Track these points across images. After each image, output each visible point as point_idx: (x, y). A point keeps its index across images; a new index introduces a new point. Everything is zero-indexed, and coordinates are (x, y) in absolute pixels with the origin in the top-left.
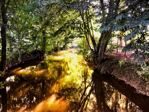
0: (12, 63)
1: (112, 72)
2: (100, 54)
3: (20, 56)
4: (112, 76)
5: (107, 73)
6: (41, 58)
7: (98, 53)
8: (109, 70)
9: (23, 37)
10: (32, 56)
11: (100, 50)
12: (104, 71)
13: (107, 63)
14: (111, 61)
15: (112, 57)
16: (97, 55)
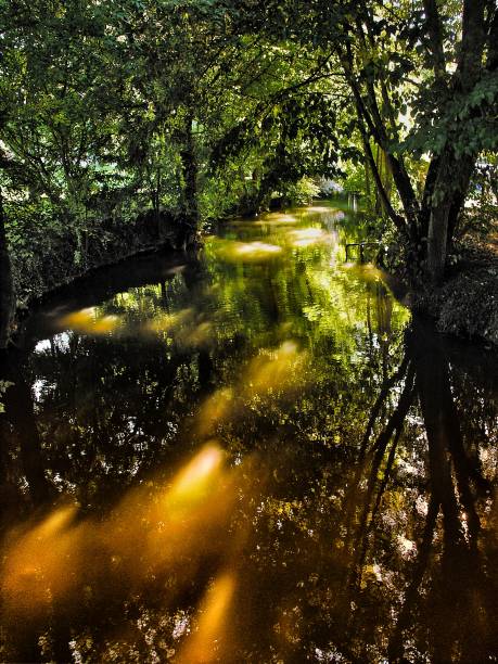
0: (45, 278)
1: (484, 328)
2: (435, 241)
3: (80, 244)
4: (487, 343)
5: (463, 329)
6: (180, 250)
7: (425, 239)
8: (474, 320)
9: (82, 150)
10: (137, 241)
11: (430, 227)
12: (452, 323)
13: (464, 285)
14: (480, 277)
15: (487, 258)
16: (419, 247)
